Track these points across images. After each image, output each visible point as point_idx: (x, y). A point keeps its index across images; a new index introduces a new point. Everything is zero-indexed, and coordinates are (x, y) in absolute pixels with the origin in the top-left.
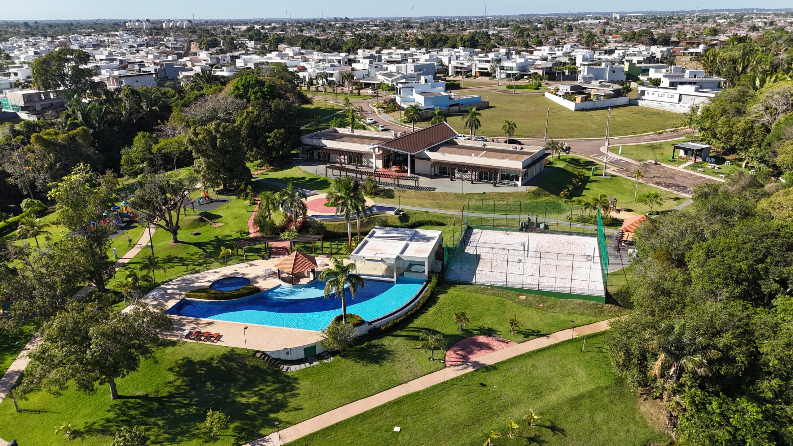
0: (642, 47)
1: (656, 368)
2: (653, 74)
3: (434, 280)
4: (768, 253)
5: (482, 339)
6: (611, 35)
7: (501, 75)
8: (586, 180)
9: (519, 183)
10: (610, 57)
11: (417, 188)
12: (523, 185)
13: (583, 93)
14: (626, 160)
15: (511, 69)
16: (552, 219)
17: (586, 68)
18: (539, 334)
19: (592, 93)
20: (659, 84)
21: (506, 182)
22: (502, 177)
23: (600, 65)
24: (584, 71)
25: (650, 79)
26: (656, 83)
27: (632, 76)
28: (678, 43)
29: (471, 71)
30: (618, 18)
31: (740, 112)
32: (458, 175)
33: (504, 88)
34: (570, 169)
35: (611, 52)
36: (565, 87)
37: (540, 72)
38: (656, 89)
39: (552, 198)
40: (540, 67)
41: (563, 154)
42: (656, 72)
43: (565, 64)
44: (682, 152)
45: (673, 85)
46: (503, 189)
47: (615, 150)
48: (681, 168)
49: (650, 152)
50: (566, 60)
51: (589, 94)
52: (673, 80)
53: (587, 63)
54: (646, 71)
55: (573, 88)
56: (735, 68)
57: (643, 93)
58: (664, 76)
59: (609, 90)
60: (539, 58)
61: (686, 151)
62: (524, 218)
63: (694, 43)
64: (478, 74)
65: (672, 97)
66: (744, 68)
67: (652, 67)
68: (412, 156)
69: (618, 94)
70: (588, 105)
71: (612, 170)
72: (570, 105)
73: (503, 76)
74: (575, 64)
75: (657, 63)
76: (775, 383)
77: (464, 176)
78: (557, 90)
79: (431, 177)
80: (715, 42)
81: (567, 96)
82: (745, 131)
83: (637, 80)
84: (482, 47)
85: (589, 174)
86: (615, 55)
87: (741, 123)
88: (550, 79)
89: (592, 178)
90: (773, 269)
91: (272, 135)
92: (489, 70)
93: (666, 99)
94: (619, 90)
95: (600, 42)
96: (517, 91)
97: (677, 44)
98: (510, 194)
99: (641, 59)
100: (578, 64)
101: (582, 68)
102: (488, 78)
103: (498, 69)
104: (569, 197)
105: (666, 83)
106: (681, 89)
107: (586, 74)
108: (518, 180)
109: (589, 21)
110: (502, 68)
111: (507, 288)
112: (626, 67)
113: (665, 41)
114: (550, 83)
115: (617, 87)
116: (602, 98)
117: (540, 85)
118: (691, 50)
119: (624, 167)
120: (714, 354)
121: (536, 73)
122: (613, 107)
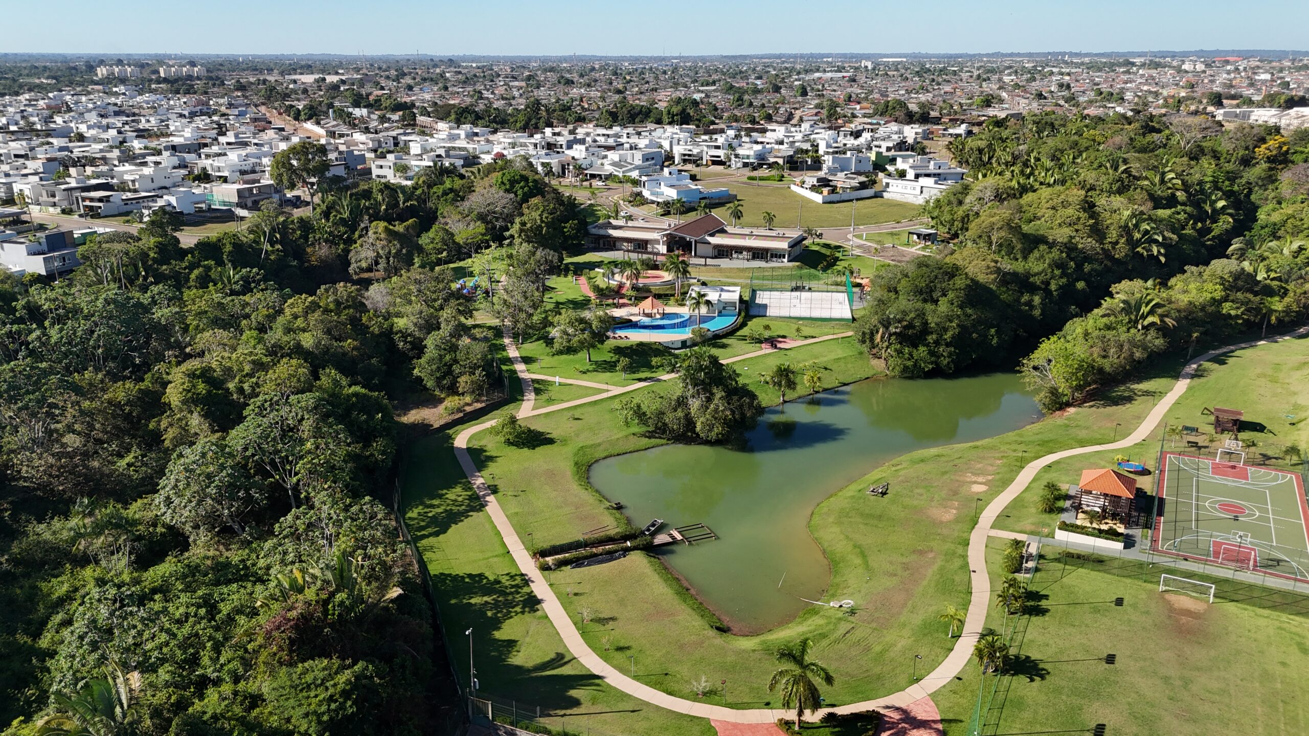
0: (894, 127)
1: (878, 338)
2: (900, 164)
3: (743, 314)
4: (936, 277)
5: (780, 339)
6: (859, 103)
7: (735, 163)
8: (837, 259)
9: (785, 260)
10: (857, 142)
11: (706, 265)
12: (789, 261)
13: (829, 186)
14: (869, 244)
15: (748, 157)
16: (813, 284)
17: (831, 157)
18: (813, 337)
19: (839, 186)
20: (905, 176)
21: (774, 259)
22: (772, 256)
23: (845, 153)
24: (828, 161)
25: (896, 170)
26: (902, 175)
27: (879, 165)
28: (940, 119)
29: (702, 159)
30: (870, 68)
31: (960, 203)
32: (735, 256)
33: (745, 180)
34: (824, 251)
35: (857, 134)
36: (811, 179)
37: (781, 161)
38: (900, 181)
39: (812, 271)
40: (780, 155)
41: (817, 240)
42: (903, 162)
43: (807, 151)
44: (915, 237)
45: (917, 176)
46: (774, 264)
47: (859, 237)
48: (913, 250)
49: (890, 238)
50: (806, 146)
51: (836, 187)
52: (918, 172)
53: (831, 150)
54: (893, 160)
55: (819, 180)
56: (981, 159)
57: (888, 185)
58: (911, 167)
59: (855, 183)
60: (773, 141)
61: (919, 236)
62: (794, 284)
63: (957, 120)
64: (710, 163)
65: (914, 189)
66: (990, 158)
67: (900, 156)
68: (696, 241)
69: (863, 186)
70: (834, 197)
71: (857, 252)
72: (817, 198)
73: (740, 165)
74: (817, 151)
75: (907, 150)
76: (934, 336)
77: (740, 256)
78: (804, 182)
79: (712, 258)
80: (983, 118)
81: (813, 188)
82: (963, 218)
83: (884, 170)
84: (697, 122)
85: (837, 255)
86: (862, 140)
87: (960, 211)
88: (791, 169)
89: (841, 258)
90: (939, 286)
91: (568, 225)
92: (722, 158)
93: (908, 191)
94: (864, 182)
95: (845, 116)
96: (761, 183)
97: (937, 121)
98: (780, 268)
99: (891, 145)
100: (821, 152)
101: (826, 157)
102: (722, 167)
103: (733, 157)
104: (825, 269)
105: (911, 174)
106: (923, 181)
107: (830, 164)
108: (784, 257)
109: (829, 75)
110: (737, 156)
111: (790, 317)
112: (873, 156)
113: (924, 118)
114: (793, 173)
115: (863, 179)
116: (848, 190)
117: (783, 176)
118: (951, 131)
119: (867, 250)
120: (905, 323)
121: (776, 163)
122: (858, 200)
